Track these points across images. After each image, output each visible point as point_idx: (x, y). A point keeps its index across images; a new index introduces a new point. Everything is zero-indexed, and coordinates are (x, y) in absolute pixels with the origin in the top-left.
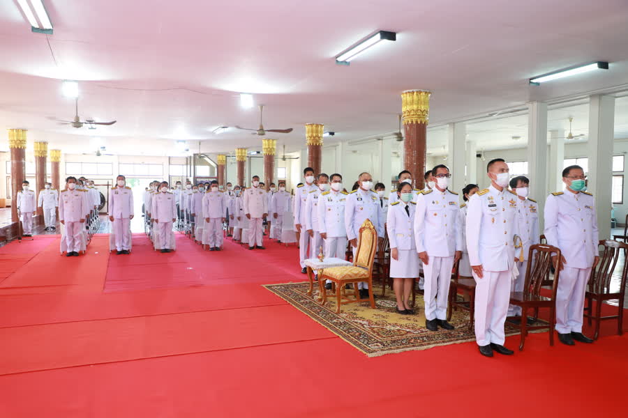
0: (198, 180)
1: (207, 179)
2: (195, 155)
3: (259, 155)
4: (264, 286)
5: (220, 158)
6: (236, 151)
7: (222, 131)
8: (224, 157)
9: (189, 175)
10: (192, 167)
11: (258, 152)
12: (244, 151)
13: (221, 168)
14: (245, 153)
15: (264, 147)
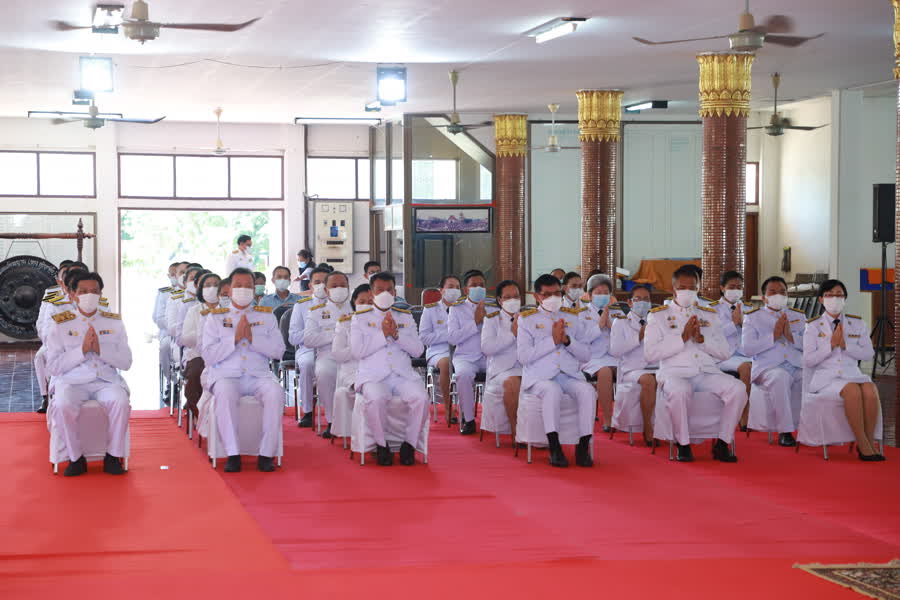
0: (422, 215)
1: (456, 213)
2: (408, 117)
3: (660, 114)
4: (805, 568)
5: (506, 127)
6: (582, 101)
7: (566, 29)
8: (522, 123)
9: (381, 194)
10: (398, 166)
11: (660, 104)
12: (610, 101)
13: (510, 170)
14: (614, 109)
15: (703, 85)
